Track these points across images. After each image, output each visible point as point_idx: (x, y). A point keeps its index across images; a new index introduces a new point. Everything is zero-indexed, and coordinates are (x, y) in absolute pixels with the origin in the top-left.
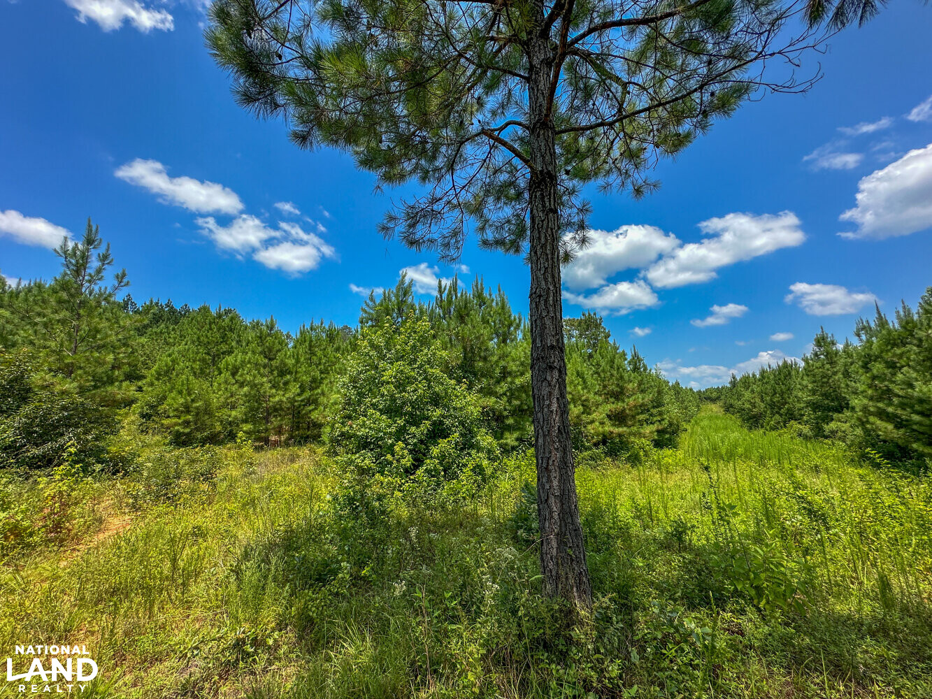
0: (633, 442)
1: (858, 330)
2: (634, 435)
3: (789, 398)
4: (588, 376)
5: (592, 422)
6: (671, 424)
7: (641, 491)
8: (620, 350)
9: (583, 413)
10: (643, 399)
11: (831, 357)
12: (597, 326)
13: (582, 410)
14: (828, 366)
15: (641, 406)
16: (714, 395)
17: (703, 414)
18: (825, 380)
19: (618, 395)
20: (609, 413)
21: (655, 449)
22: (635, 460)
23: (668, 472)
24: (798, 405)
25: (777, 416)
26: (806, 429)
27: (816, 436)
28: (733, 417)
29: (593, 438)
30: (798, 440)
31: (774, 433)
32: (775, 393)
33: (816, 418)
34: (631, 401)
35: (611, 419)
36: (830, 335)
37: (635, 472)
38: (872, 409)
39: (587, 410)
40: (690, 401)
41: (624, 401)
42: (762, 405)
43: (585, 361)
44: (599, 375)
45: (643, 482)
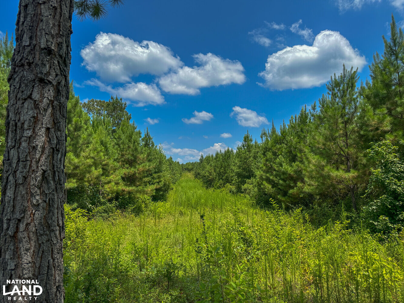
0: (138, 198)
1: (262, 135)
2: (140, 192)
3: (228, 170)
4: (110, 146)
5: (109, 182)
6: (165, 185)
7: (140, 235)
8: (137, 130)
9: (102, 175)
10: (149, 166)
11: (249, 148)
12: (122, 109)
13: (101, 172)
14: (248, 153)
15: (147, 171)
16: (190, 167)
17: (183, 179)
18: (245, 160)
19: (131, 163)
20: (123, 176)
21: (153, 202)
22: (138, 211)
23: (159, 218)
24: (231, 175)
25: (221, 180)
26: (233, 188)
27: (237, 192)
28: (199, 181)
29: (108, 195)
30: (229, 194)
31: (219, 190)
32: (222, 167)
33: (239, 182)
34: (141, 168)
35: (124, 181)
36: (250, 136)
37: (137, 220)
38: (264, 177)
39: (106, 172)
40: (177, 170)
41: (135, 168)
42: (215, 174)
43: (109, 134)
44: (119, 147)
45: (142, 227)
